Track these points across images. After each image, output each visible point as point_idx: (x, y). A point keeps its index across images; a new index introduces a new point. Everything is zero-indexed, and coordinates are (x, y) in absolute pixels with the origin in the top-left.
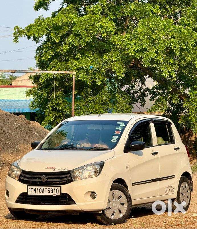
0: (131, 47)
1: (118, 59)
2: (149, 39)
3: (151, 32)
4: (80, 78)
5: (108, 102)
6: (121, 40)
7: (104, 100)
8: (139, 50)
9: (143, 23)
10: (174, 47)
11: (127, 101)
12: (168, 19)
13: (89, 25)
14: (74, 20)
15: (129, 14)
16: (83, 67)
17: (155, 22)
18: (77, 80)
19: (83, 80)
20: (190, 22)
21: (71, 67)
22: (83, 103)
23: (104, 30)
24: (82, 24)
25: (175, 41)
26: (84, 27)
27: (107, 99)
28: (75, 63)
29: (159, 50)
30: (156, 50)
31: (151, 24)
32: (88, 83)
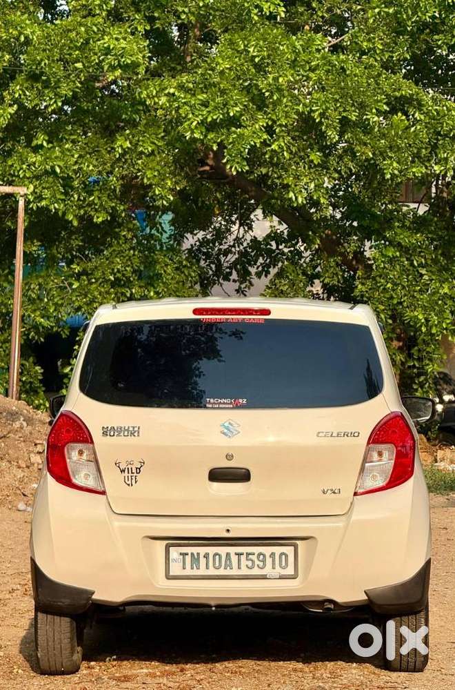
0: (193, 114)
1: (158, 147)
2: (247, 90)
3: (254, 70)
4: (43, 203)
5: (132, 279)
6: (166, 92)
7: (119, 271)
8: (218, 121)
9: (232, 43)
10: (322, 115)
11: (189, 274)
13: (72, 45)
14: (28, 31)
15: (192, 18)
16: (53, 168)
17: (265, 40)
18: (35, 209)
19: (52, 207)
20: (374, 43)
21: (18, 169)
22: (56, 281)
23: (115, 60)
24: (52, 45)
25: (324, 99)
26: (56, 52)
27: (127, 268)
28: (32, 158)
29: (278, 123)
30: (267, 123)
31: (253, 45)
32: (70, 217)
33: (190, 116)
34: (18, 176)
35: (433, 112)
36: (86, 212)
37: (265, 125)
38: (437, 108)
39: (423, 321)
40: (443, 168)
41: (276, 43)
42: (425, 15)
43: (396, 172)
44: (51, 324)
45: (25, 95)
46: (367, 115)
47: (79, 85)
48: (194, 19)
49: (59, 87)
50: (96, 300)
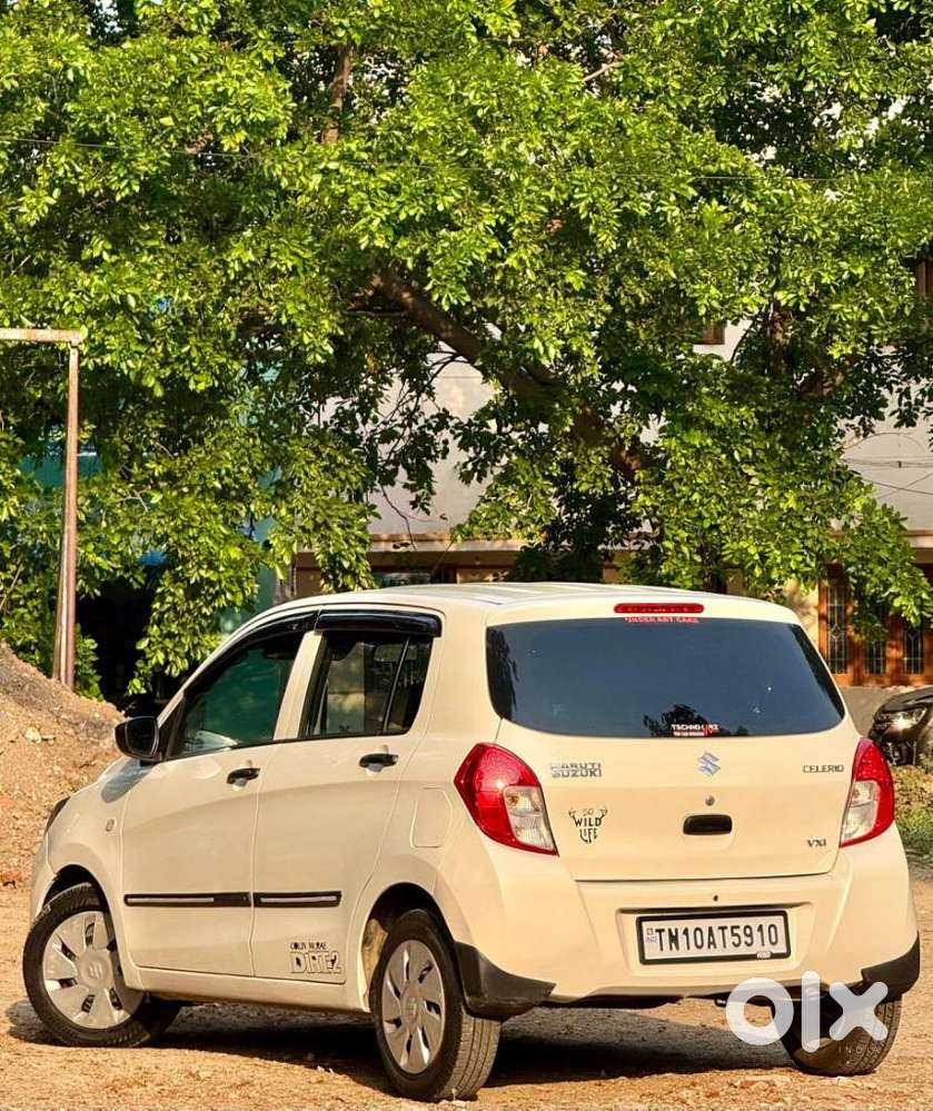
0: (373, 206)
1: (304, 261)
2: (463, 162)
3: (474, 131)
4: (108, 359)
5: (250, 487)
6: (322, 166)
7: (228, 473)
8: (417, 218)
9: (434, 83)
10: (591, 207)
11: (347, 478)
12: (558, 67)
13: (155, 87)
14: (79, 64)
15: (356, 36)
16: (123, 298)
17: (493, 79)
18: (90, 367)
19: (123, 366)
20: (665, 80)
21: (61, 299)
22: (120, 490)
23: (236, 114)
24: (120, 84)
25: (593, 180)
26: (129, 99)
27: (244, 469)
28: (83, 280)
29: (517, 222)
30: (497, 221)
31: (472, 88)
32: (150, 382)
33: (368, 209)
34: (61, 312)
35: (772, 198)
36: (174, 371)
37: (494, 225)
38: (779, 191)
39: (757, 557)
40: (791, 296)
41: (512, 84)
42: (754, 31)
43: (715, 304)
44: (115, 566)
45: (73, 171)
46: (662, 205)
47: (168, 155)
48: (359, 37)
49: (135, 160)
50: (193, 524)
